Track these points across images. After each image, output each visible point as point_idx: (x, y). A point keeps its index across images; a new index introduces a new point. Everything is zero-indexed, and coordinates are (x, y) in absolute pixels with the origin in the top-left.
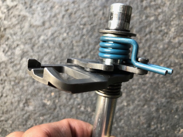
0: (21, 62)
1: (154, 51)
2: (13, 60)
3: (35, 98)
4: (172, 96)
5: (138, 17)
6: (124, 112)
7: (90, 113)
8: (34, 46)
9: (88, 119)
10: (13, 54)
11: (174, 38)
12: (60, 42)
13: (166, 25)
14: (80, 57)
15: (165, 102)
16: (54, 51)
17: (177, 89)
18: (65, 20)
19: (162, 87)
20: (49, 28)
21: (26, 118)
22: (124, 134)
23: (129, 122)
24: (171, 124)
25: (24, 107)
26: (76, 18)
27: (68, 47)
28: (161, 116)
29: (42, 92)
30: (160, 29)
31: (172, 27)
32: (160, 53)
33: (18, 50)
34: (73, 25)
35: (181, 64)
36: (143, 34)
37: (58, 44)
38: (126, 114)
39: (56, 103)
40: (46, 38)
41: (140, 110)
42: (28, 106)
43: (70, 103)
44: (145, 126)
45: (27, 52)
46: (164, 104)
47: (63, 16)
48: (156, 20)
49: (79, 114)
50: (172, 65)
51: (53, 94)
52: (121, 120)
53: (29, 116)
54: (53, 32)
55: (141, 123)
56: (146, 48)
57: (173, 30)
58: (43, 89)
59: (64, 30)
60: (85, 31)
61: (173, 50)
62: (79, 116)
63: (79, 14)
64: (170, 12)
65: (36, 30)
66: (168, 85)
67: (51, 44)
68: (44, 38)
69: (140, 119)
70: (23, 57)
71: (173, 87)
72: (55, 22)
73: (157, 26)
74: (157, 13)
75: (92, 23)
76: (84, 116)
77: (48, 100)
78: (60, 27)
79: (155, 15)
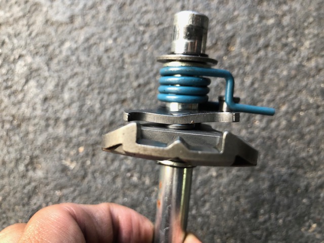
0: (26, 87)
1: (271, 80)
2: (10, 83)
3: (48, 156)
4: (300, 164)
5: (245, 18)
6: (211, 189)
7: (148, 188)
8: (51, 59)
9: (144, 199)
10: (10, 72)
11: (309, 59)
12: (101, 54)
13: (295, 35)
14: (135, 84)
15: (286, 173)
16: (88, 70)
17: (308, 152)
18: (111, 15)
19: (283, 147)
20: (82, 28)
21: (29, 192)
22: (208, 228)
23: (219, 208)
24: (296, 213)
25: (27, 170)
26: (132, 12)
27: (114, 65)
28: (277, 199)
29: (62, 145)
30: (284, 40)
31: (306, 40)
32: (282, 84)
33: (21, 65)
34: (125, 25)
35: (318, 107)
36: (252, 49)
37: (96, 58)
38: (214, 192)
39: (86, 167)
40: (74, 46)
41: (239, 187)
42: (34, 169)
43: (112, 168)
44: (248, 215)
45: (37, 70)
46: (285, 177)
47: (109, 8)
48: (279, 24)
49: (128, 189)
50: (303, 108)
51: (81, 149)
52: (205, 202)
53: (35, 187)
54: (88, 35)
55: (241, 210)
56: (258, 75)
57: (307, 44)
58: (63, 140)
59: (108, 32)
60: (147, 36)
61: (305, 79)
62: (128, 193)
63: (139, 5)
64: (303, 12)
65: (56, 31)
66: (293, 144)
67: (83, 58)
68: (71, 46)
69: (240, 203)
70: (30, 79)
71: (301, 148)
72: (93, 17)
73: (279, 36)
74: (280, 13)
75: (161, 24)
76: (137, 191)
77: (72, 161)
78: (101, 27)
79: (277, 15)
